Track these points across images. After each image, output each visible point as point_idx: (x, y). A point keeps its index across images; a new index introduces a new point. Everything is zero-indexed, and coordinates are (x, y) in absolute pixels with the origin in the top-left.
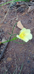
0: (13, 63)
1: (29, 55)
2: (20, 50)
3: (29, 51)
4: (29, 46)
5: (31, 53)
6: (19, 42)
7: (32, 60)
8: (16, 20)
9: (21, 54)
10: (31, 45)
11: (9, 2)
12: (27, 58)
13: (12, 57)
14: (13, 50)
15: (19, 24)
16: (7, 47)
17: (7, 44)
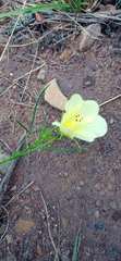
0: (40, 237)
1: (98, 203)
2: (64, 188)
3: (97, 186)
4: (94, 171)
5: (102, 193)
6: (56, 159)
7: (108, 221)
8: (39, 77)
9: (68, 200)
10: (101, 163)
11: (8, 15)
12: (89, 213)
13: (33, 217)
14: (37, 189)
15: (53, 94)
16: (13, 179)
17: (10, 168)
